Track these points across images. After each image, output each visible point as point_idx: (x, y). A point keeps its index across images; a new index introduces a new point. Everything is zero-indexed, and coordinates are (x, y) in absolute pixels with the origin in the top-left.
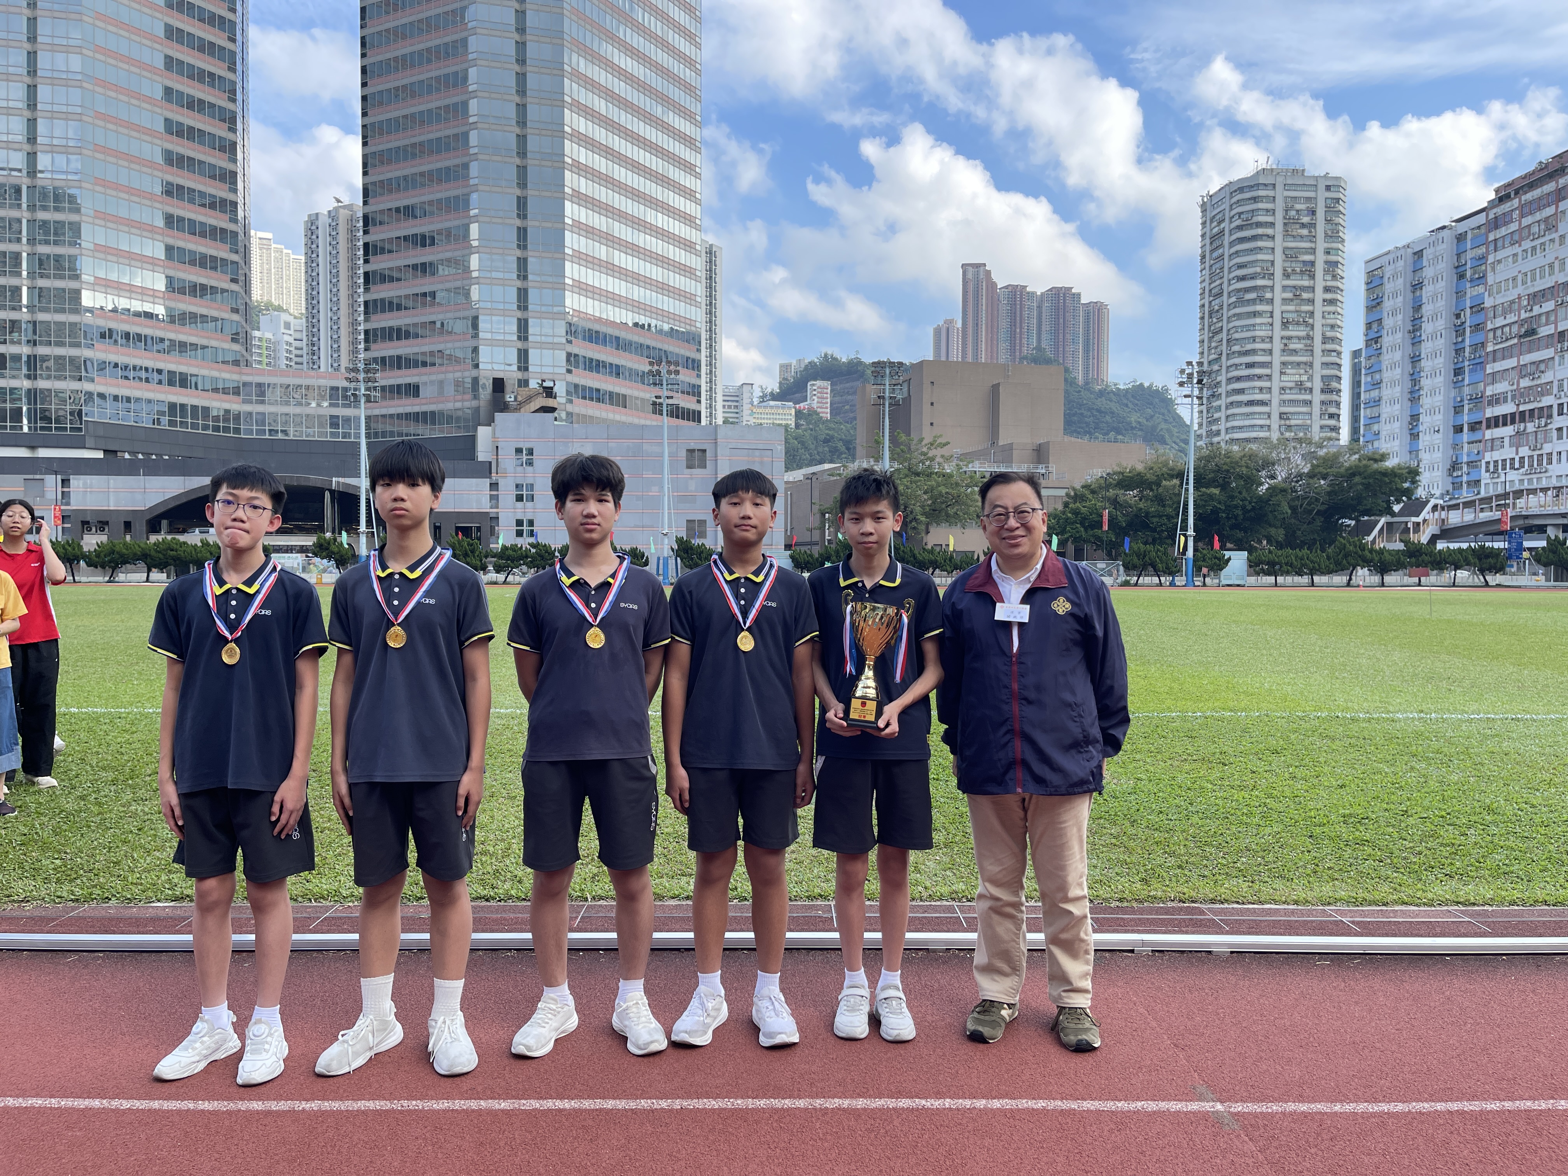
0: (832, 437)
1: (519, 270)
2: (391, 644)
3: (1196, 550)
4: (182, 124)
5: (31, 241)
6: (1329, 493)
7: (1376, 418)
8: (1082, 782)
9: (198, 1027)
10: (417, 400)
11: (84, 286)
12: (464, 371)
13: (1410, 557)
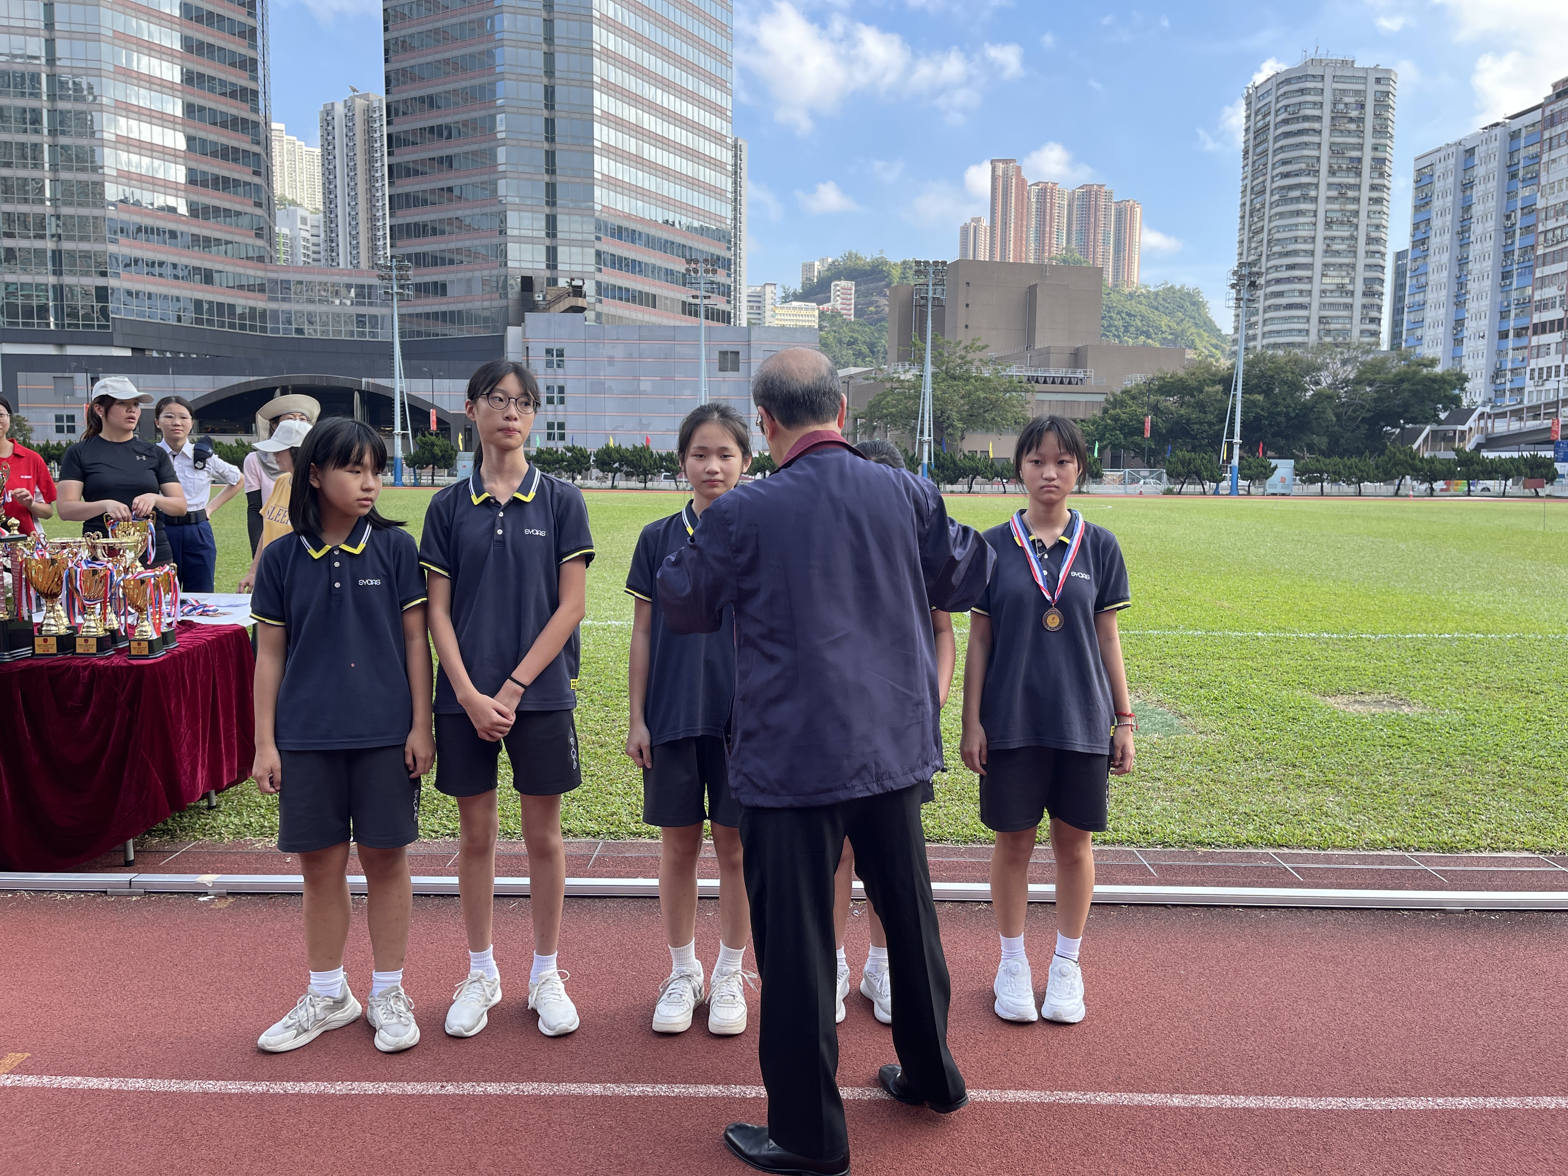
0: (856, 340)
1: (547, 164)
3: (1241, 458)
5: (52, 132)
6: (1375, 400)
7: (1420, 323)
10: (444, 299)
11: (107, 178)
12: (492, 268)
13: (1461, 466)
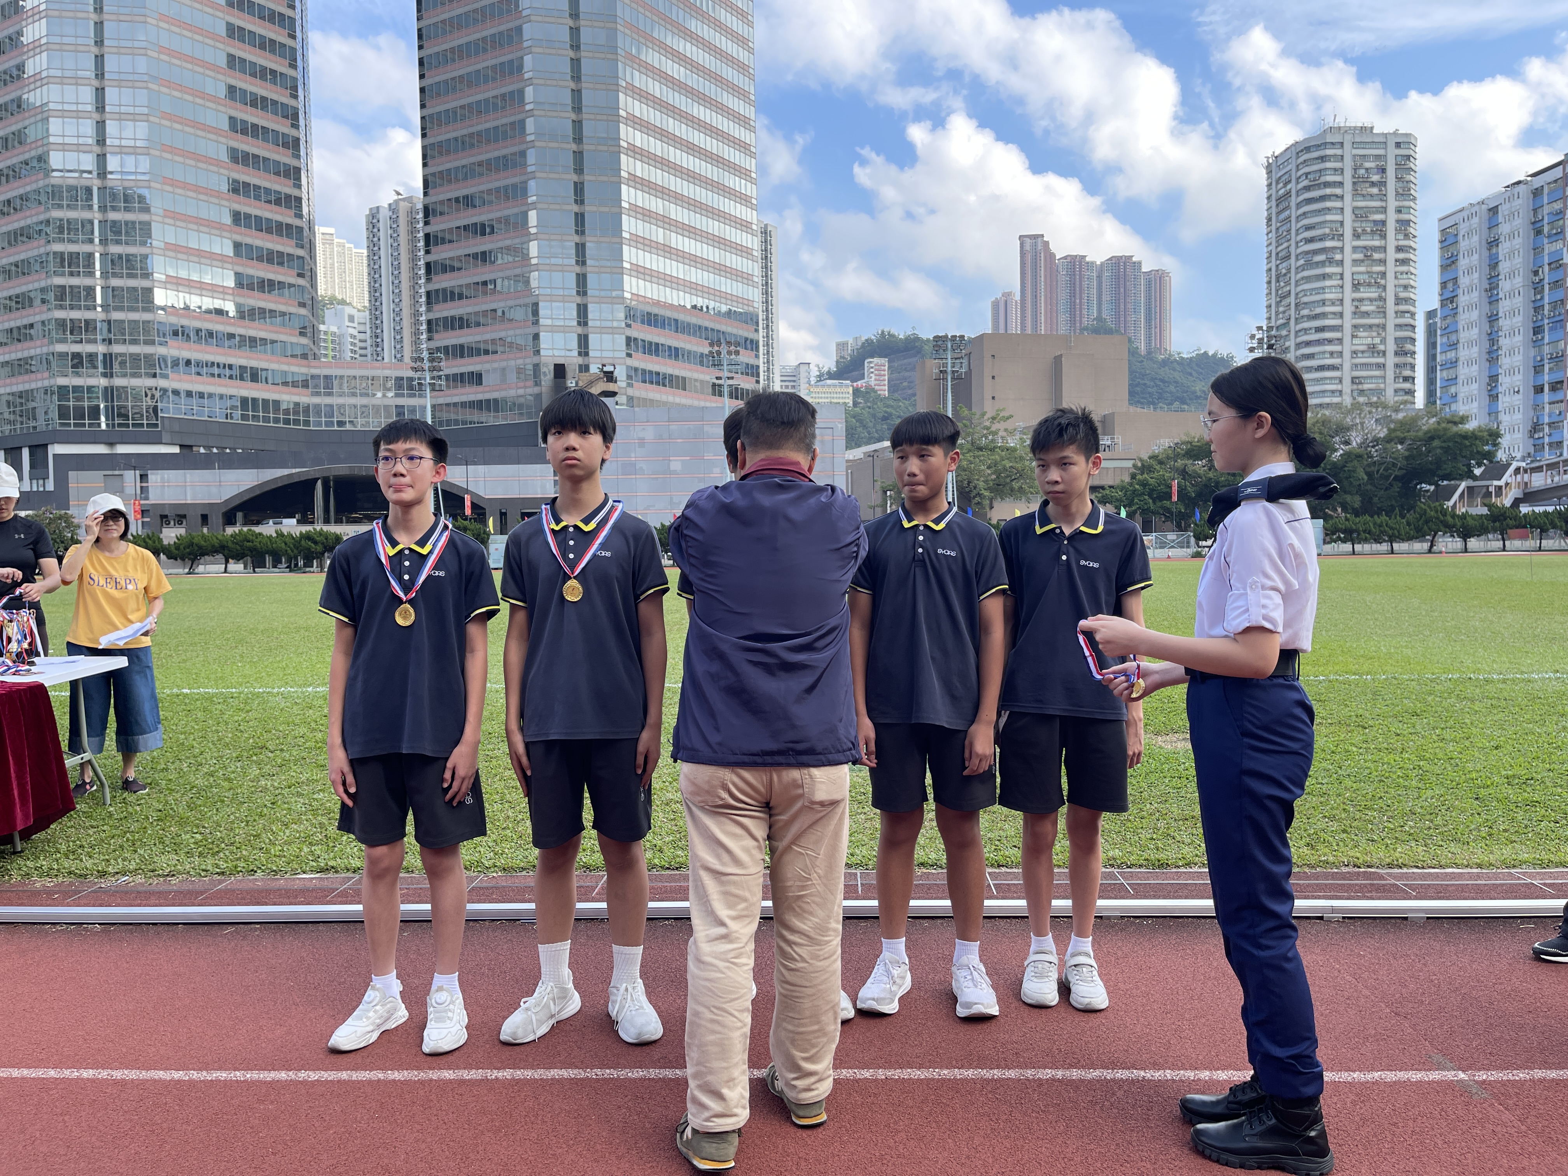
0: (890, 414)
1: (577, 255)
2: (568, 597)
4: (246, 122)
5: (104, 242)
6: (1407, 458)
7: (1453, 380)
9: (370, 995)
10: (480, 388)
11: (156, 284)
12: (526, 357)
13: (1494, 522)
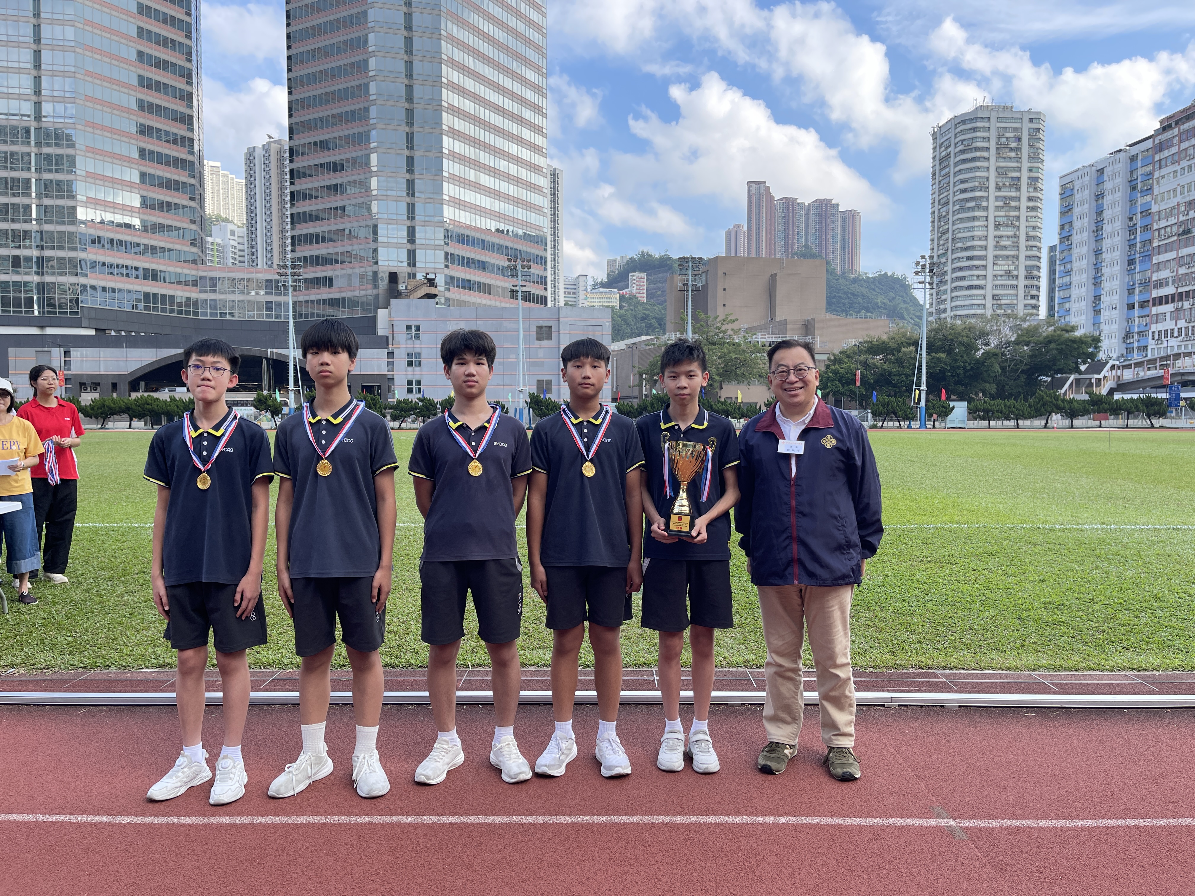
0: (648, 316)
1: (408, 189)
2: (321, 473)
3: (927, 401)
4: (151, 79)
5: (38, 170)
6: (1031, 357)
7: (1068, 299)
8: (845, 577)
9: (180, 761)
10: (331, 290)
11: (79, 204)
12: (367, 266)
13: (1093, 405)
